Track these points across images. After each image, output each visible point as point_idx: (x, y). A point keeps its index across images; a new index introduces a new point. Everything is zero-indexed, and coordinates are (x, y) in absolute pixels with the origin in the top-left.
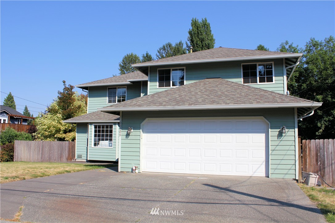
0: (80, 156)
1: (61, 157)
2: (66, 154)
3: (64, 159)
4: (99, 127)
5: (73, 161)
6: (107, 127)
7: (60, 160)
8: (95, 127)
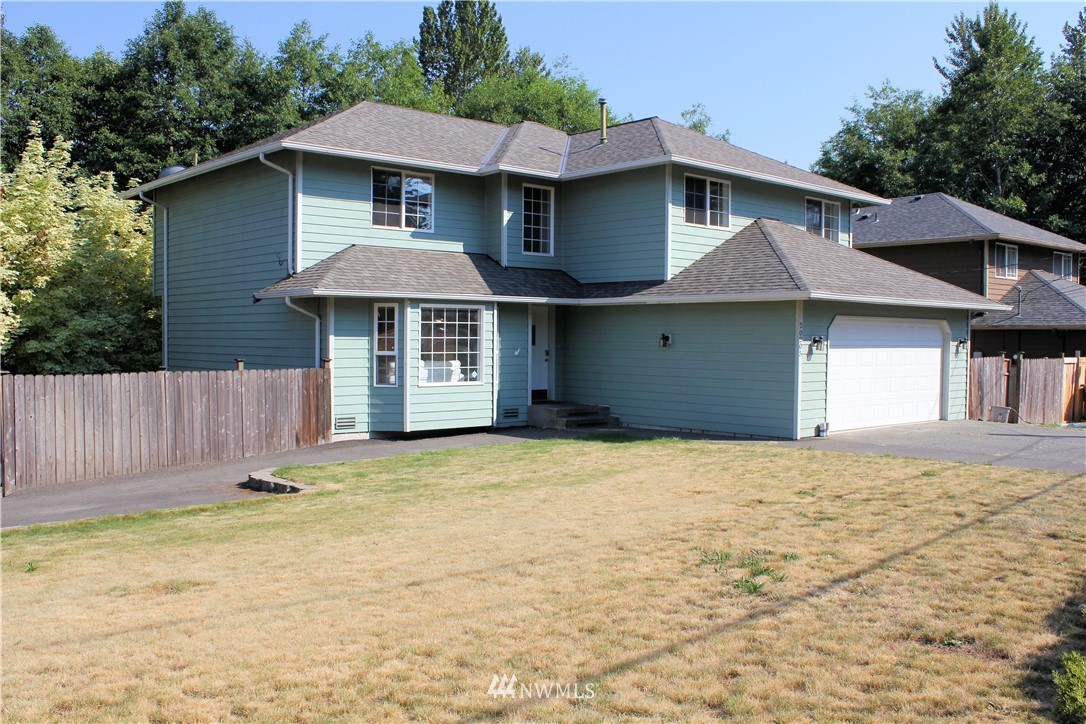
0: (348, 424)
1: (269, 433)
2: (292, 417)
3: (287, 440)
4: (439, 314)
5: (322, 442)
6: (463, 314)
7: (268, 448)
8: (426, 315)
